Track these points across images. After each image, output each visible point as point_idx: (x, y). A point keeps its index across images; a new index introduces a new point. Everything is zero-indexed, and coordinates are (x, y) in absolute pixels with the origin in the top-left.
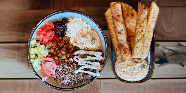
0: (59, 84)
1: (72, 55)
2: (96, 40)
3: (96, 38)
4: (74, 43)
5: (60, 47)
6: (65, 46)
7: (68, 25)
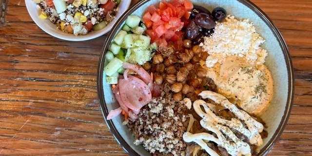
0: (135, 141)
1: (195, 94)
2: (265, 92)
3: (267, 88)
4: (212, 69)
5: (180, 62)
6: (190, 66)
7: (220, 28)
